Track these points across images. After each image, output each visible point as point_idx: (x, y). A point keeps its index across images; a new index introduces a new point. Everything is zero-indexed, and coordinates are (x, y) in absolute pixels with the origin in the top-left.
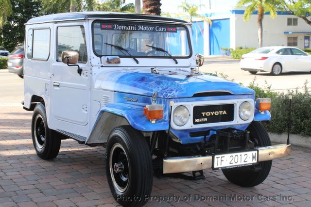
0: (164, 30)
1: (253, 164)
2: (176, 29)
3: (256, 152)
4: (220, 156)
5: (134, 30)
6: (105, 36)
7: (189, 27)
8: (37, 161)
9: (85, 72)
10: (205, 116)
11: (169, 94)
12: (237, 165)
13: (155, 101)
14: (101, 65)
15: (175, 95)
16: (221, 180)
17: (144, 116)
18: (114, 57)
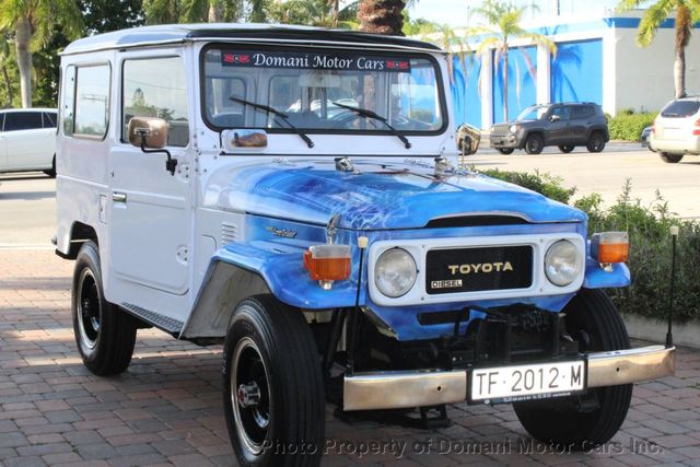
0: (378, 66)
1: (573, 392)
2: (409, 65)
3: (582, 363)
4: (487, 371)
5: (305, 68)
6: (253, 83)
7: (441, 60)
8: (81, 380)
9: (184, 166)
10: (458, 275)
11: (365, 221)
12: (531, 396)
13: (334, 237)
14: (220, 150)
15: (379, 224)
16: (511, 431)
17: (304, 272)
18: (252, 131)
